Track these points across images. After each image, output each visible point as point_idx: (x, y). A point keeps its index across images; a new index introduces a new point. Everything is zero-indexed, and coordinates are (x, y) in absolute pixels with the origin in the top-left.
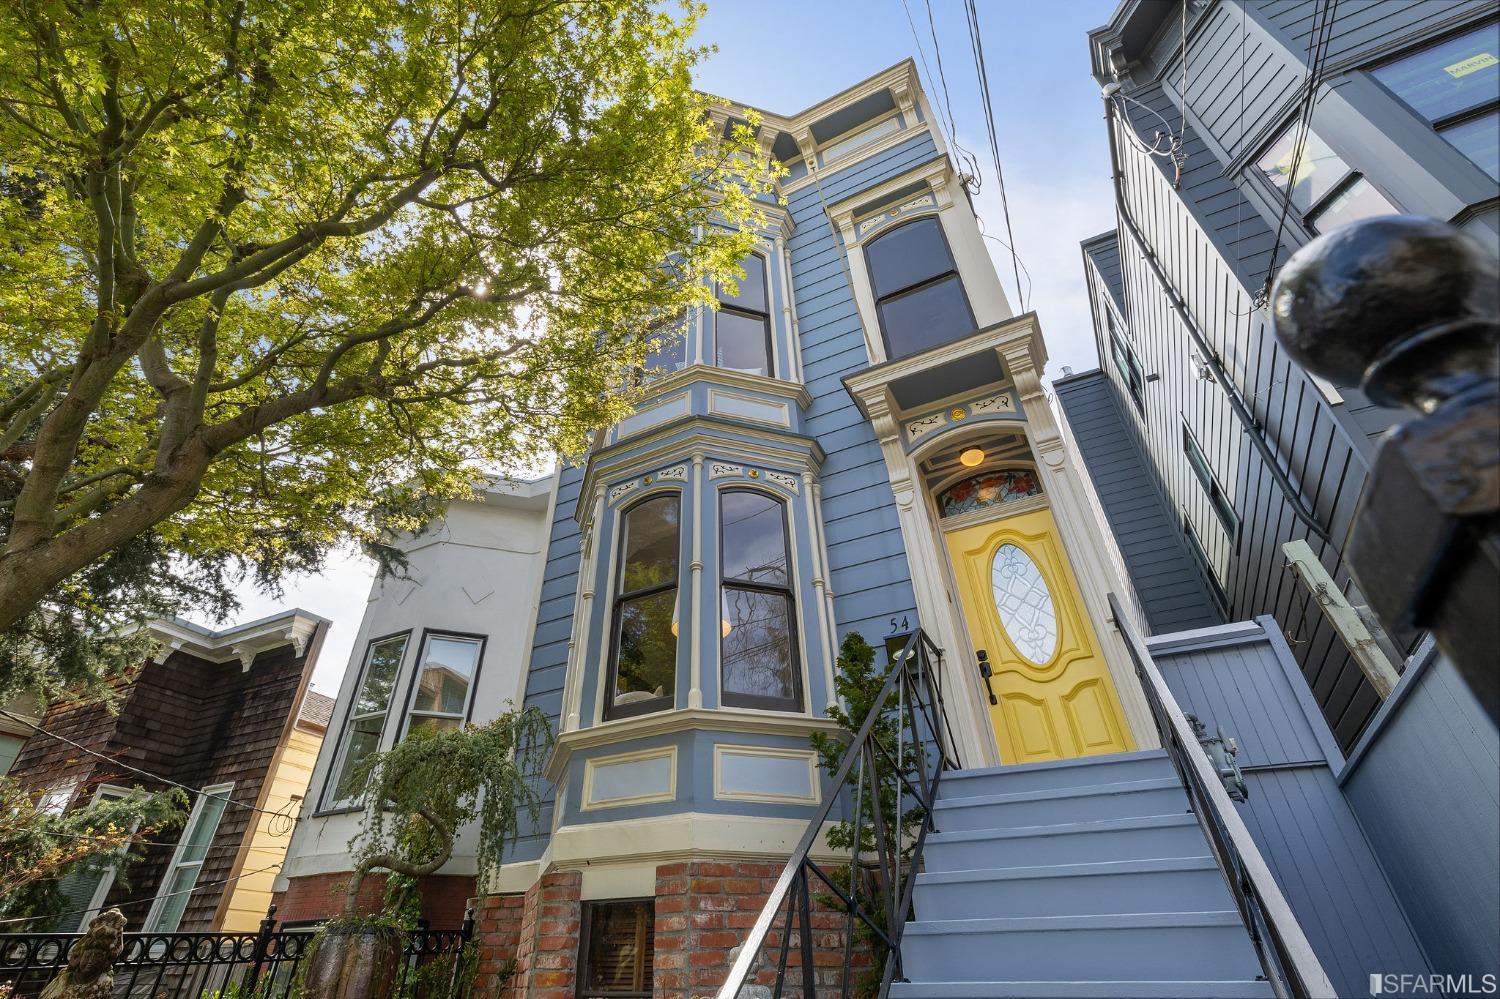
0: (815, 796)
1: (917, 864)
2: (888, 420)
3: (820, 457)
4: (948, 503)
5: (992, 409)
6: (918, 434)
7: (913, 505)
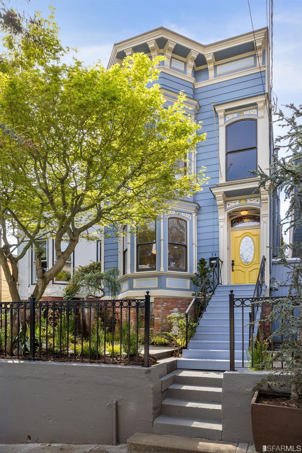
0: (188, 287)
1: (210, 299)
2: (222, 202)
3: (198, 208)
4: (234, 223)
5: (253, 202)
6: (230, 206)
7: (224, 226)
